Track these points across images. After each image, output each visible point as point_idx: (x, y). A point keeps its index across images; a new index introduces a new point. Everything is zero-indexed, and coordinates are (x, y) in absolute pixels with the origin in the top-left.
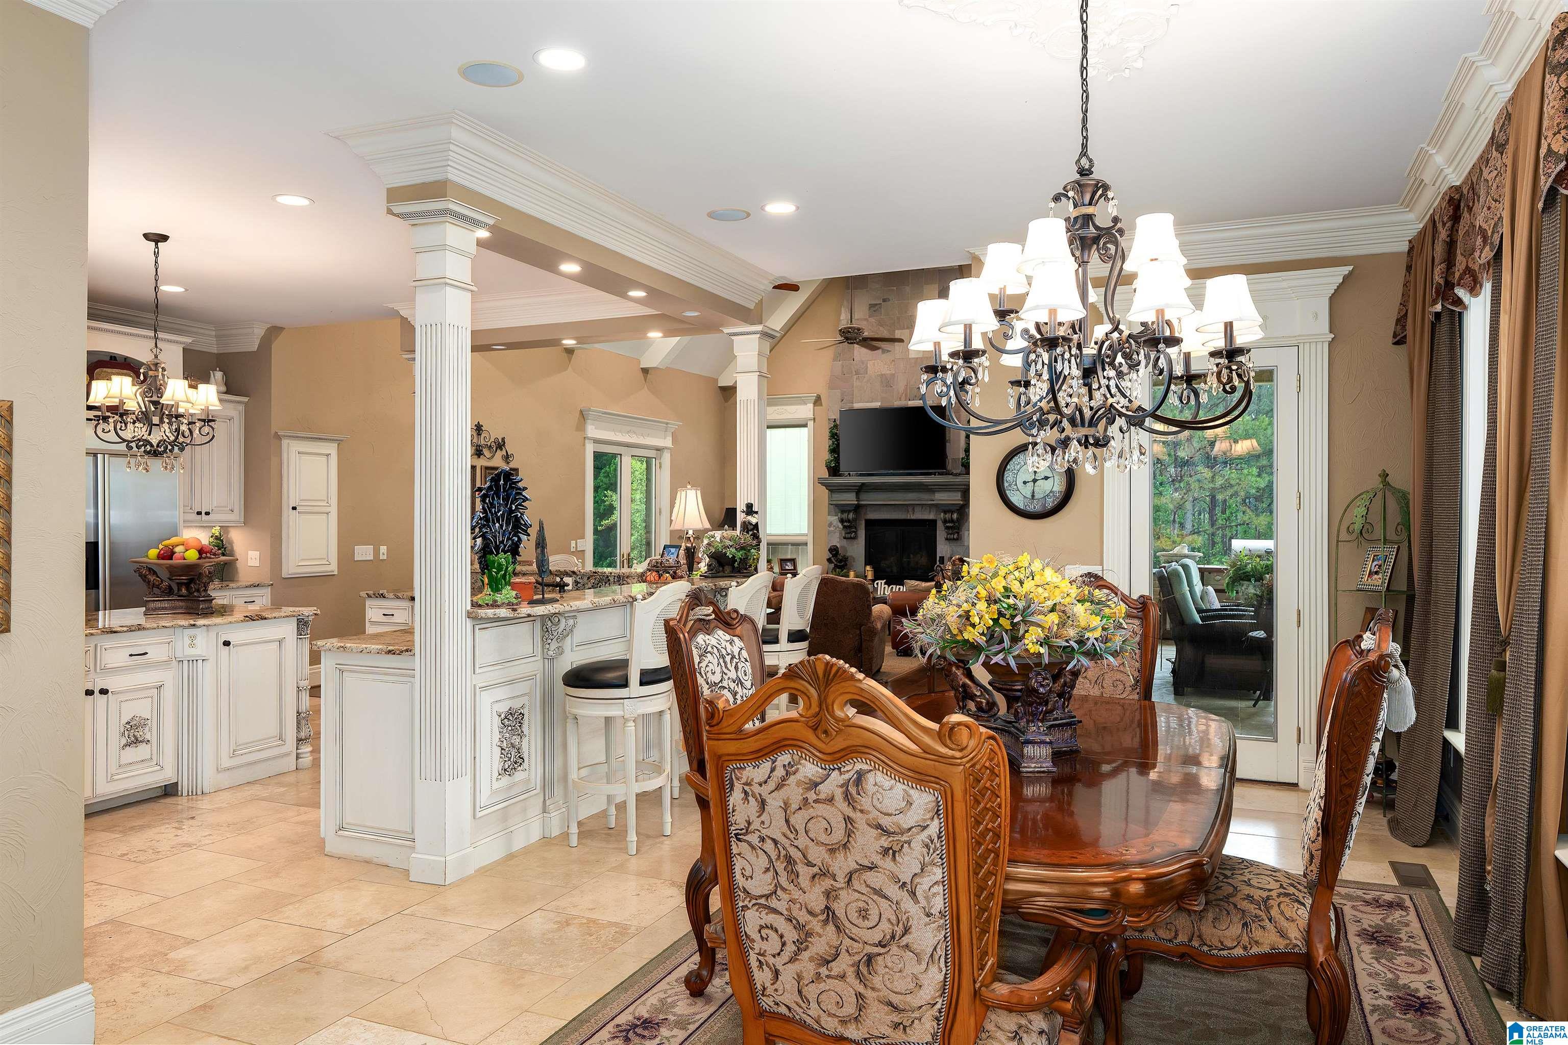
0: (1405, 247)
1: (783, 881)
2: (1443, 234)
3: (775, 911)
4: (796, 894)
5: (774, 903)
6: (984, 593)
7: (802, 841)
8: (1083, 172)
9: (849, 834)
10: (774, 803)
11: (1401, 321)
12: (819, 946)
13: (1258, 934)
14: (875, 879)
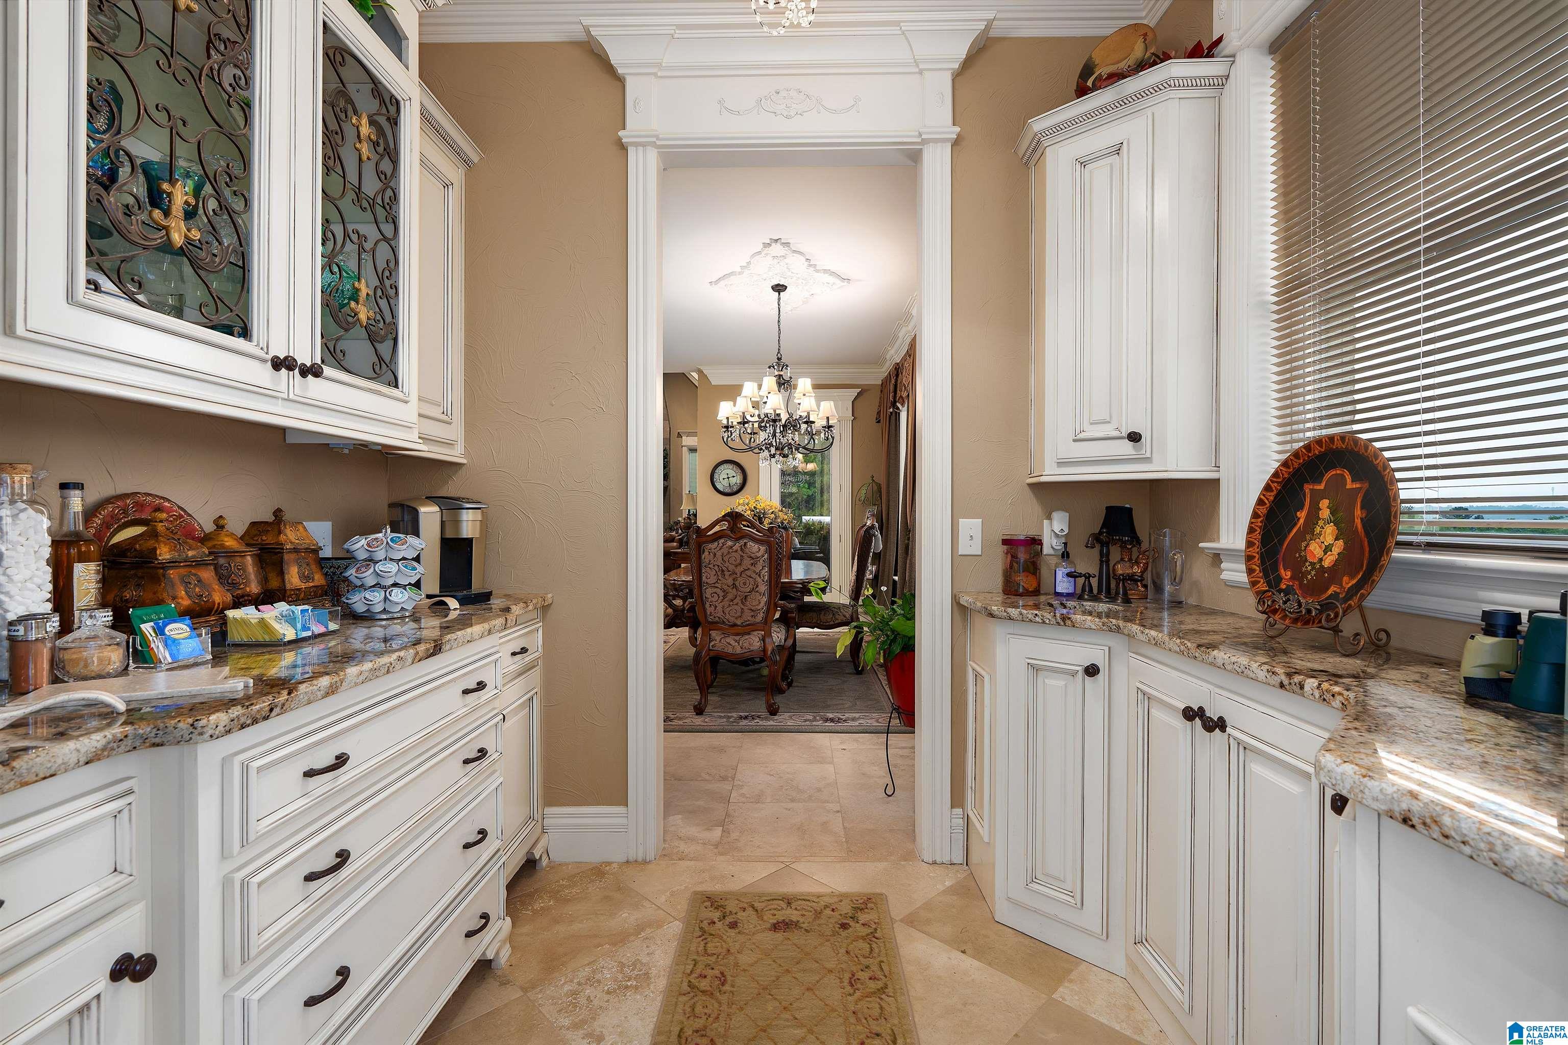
0: (880, 383)
1: (720, 578)
2: (893, 381)
3: (717, 587)
4: (724, 581)
5: (717, 585)
6: (748, 508)
7: (727, 564)
8: (779, 359)
9: (741, 560)
10: (719, 554)
11: (879, 413)
12: (730, 596)
13: (837, 617)
14: (748, 573)
